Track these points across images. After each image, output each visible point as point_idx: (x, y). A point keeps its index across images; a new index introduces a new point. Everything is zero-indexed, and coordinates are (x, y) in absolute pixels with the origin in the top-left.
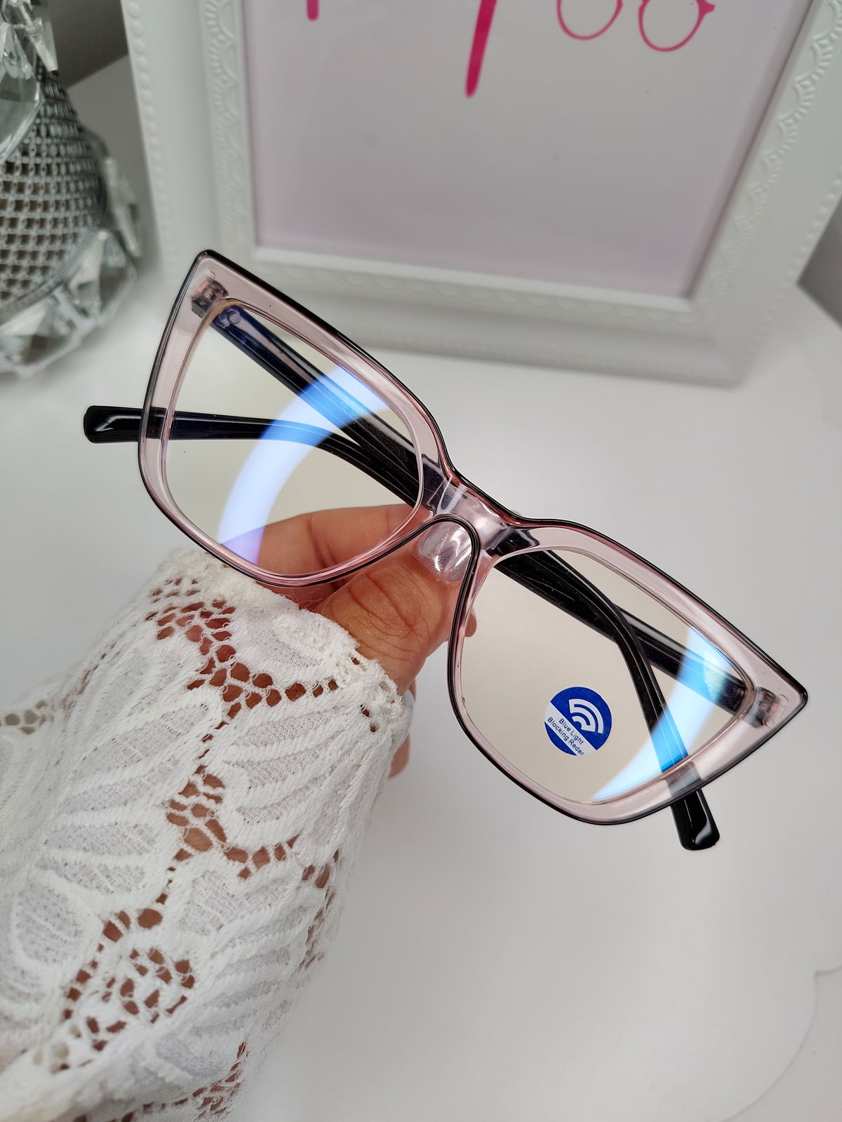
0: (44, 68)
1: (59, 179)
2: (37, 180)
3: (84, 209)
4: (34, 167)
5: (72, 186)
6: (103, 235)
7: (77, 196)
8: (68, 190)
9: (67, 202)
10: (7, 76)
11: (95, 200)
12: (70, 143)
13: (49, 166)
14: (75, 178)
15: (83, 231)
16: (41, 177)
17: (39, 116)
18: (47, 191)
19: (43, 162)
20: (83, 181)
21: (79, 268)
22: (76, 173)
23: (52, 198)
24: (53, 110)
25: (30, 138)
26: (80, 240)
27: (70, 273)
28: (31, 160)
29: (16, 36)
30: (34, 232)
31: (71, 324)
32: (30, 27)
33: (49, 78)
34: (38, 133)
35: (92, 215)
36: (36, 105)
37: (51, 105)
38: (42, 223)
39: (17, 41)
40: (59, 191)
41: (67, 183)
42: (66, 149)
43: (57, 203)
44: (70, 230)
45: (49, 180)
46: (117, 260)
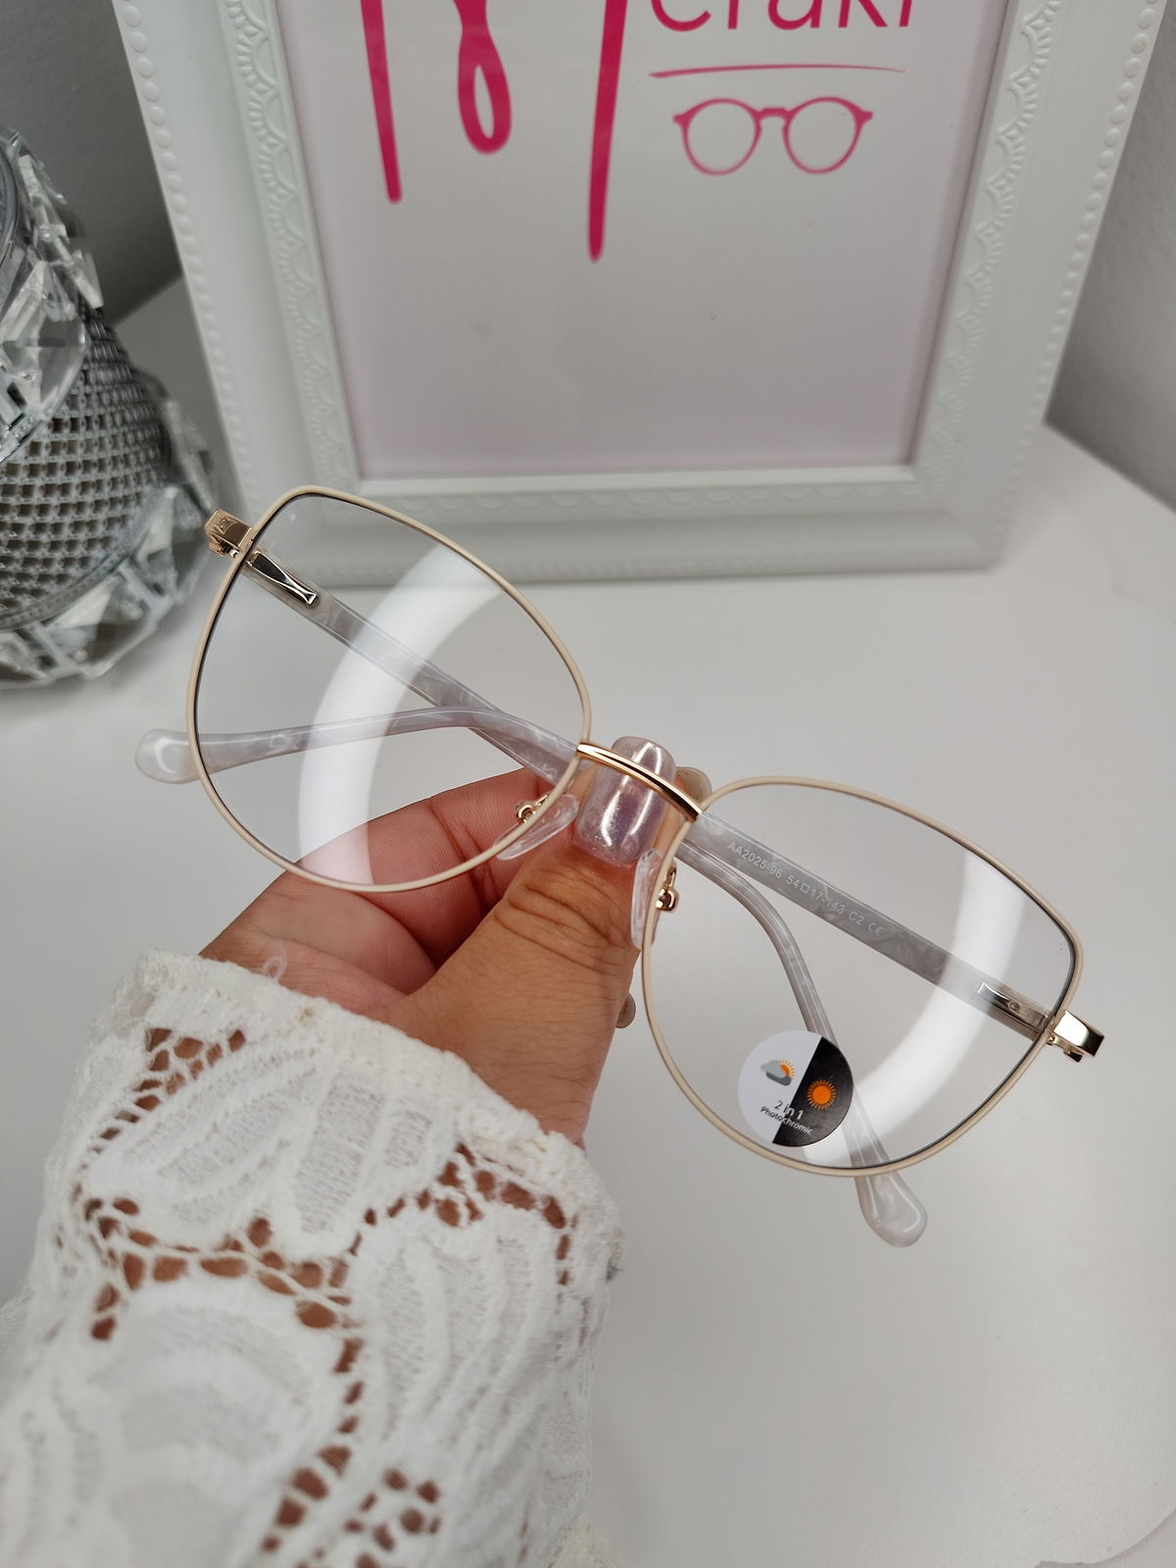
0: (87, 305)
1: (115, 431)
2: (89, 435)
3: (145, 463)
4: (84, 421)
5: (130, 437)
6: (171, 492)
7: (138, 448)
8: (126, 443)
9: (126, 456)
10: (48, 322)
11: (158, 449)
12: (123, 387)
13: (101, 417)
14: (132, 428)
15: (147, 489)
16: (94, 432)
17: (86, 361)
18: (102, 447)
19: (95, 412)
20: (142, 431)
21: (146, 536)
22: (134, 422)
23: (108, 454)
24: (102, 352)
25: (78, 388)
26: (144, 501)
27: (136, 542)
28: (80, 414)
29: (54, 275)
30: (90, 497)
31: (143, 606)
32: (68, 262)
33: (94, 318)
34: (86, 382)
35: (156, 468)
36: (82, 349)
37: (98, 346)
38: (98, 485)
39: (56, 281)
40: (115, 446)
41: (124, 434)
42: (120, 396)
43: (114, 458)
44: (132, 490)
45: (103, 433)
46: (191, 520)
